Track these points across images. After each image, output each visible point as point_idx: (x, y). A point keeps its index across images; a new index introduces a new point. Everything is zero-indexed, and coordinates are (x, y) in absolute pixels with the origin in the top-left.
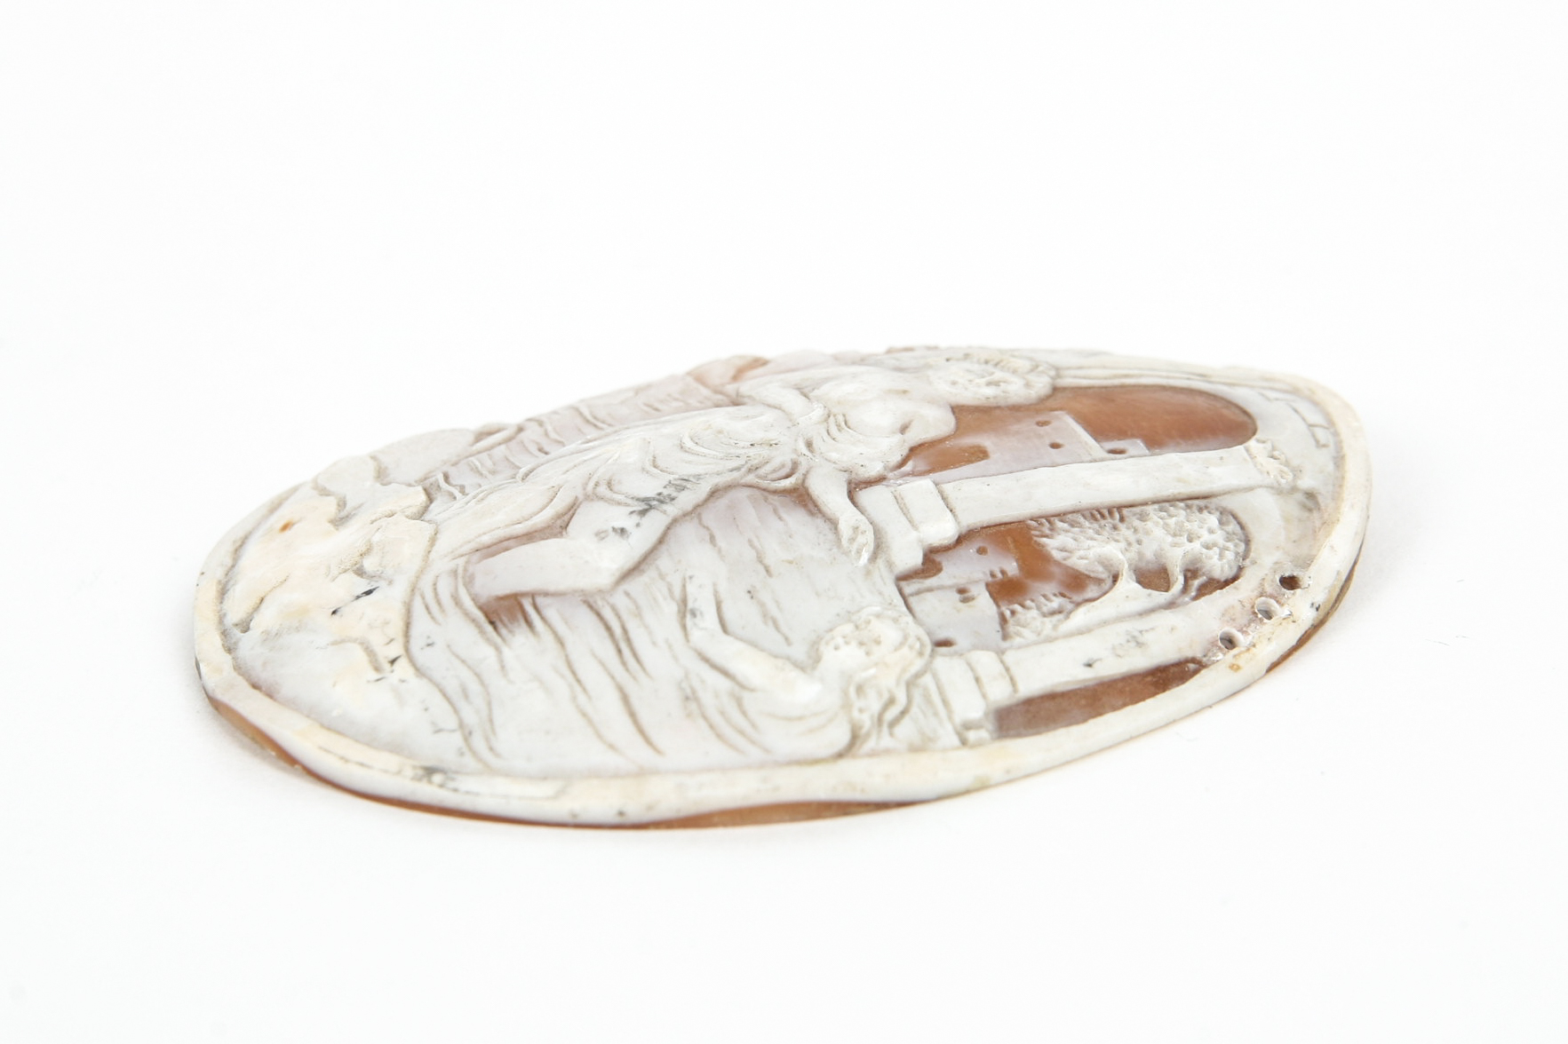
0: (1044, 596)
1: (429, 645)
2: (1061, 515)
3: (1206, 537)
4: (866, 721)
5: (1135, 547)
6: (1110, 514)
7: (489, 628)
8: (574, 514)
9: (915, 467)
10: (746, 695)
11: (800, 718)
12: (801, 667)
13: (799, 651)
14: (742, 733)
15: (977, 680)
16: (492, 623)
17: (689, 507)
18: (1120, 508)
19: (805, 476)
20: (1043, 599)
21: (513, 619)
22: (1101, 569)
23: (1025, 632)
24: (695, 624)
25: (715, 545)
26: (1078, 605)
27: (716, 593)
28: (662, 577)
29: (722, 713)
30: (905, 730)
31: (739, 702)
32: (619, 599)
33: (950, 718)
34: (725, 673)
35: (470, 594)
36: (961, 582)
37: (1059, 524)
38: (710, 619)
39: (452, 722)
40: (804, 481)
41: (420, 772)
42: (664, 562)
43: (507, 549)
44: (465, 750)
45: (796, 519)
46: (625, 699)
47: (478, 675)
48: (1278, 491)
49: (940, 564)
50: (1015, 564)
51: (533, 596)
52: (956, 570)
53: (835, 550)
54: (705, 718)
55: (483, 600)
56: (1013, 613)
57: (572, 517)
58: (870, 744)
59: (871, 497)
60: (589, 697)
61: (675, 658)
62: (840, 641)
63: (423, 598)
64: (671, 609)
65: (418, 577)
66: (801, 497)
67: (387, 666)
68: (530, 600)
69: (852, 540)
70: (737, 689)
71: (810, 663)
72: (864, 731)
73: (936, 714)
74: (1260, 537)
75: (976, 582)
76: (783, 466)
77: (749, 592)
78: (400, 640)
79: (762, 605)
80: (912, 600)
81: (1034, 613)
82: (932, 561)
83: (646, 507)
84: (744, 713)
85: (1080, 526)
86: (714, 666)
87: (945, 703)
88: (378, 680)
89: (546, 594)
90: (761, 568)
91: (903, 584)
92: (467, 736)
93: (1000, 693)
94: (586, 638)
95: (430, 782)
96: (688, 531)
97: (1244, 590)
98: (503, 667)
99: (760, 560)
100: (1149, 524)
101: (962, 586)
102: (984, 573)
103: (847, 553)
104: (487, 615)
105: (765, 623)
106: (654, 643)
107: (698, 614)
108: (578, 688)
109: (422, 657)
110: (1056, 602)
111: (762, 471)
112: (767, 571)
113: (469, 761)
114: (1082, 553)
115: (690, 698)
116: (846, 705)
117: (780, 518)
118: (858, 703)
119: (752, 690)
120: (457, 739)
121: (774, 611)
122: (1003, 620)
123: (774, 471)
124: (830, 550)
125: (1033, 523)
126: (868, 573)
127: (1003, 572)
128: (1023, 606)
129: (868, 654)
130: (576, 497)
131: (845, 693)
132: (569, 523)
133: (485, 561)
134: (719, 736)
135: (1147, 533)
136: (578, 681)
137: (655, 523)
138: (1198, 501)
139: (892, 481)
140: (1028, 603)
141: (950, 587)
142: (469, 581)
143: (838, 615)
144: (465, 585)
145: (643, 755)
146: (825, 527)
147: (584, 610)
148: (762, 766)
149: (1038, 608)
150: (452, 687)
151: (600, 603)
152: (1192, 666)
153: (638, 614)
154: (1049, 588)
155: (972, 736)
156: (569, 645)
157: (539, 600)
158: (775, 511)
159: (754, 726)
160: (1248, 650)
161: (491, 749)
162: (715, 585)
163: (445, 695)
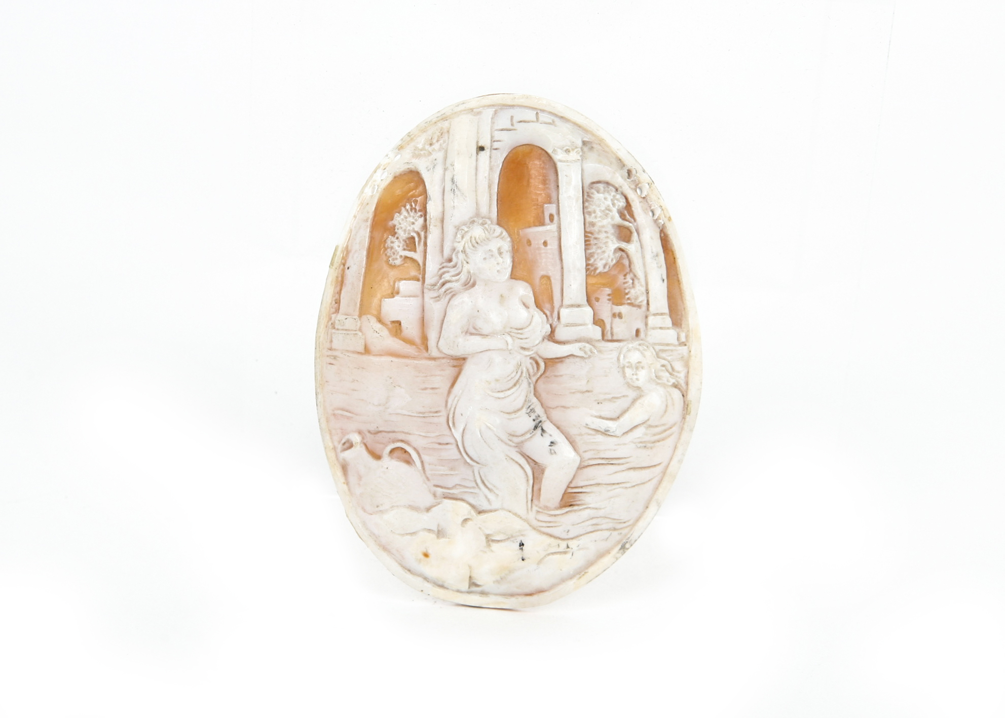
0: (624, 283)
1: (568, 532)
2: (587, 259)
3: (609, 203)
4: (672, 381)
5: (609, 235)
6: (588, 238)
7: (575, 508)
8: (528, 456)
9: (548, 310)
10: (649, 423)
11: (667, 406)
12: (640, 397)
13: (632, 394)
14: (665, 431)
15: (661, 328)
16: (571, 505)
17: (543, 410)
18: (585, 232)
19: (540, 357)
20: (626, 285)
21: (574, 498)
22: (617, 255)
23: (640, 299)
24: (613, 432)
25: (569, 408)
26: (631, 270)
27: (596, 417)
28: (580, 435)
29: (654, 435)
30: (678, 366)
31: (650, 426)
32: (587, 455)
33: (675, 346)
34: (636, 427)
35: (553, 510)
36: (610, 314)
37: (591, 262)
38: (611, 425)
39: (607, 533)
40: (543, 359)
41: (622, 551)
42: (573, 431)
43: (540, 490)
44: (620, 531)
45: (563, 369)
46: (634, 468)
47: (593, 518)
48: (583, 158)
49: (599, 319)
50: (607, 289)
51: (568, 487)
52: (606, 315)
53: (586, 361)
54: (654, 442)
55: (558, 506)
56: (628, 299)
57: (531, 459)
58: (682, 382)
59: (561, 334)
60: (628, 482)
61: (625, 444)
62: (635, 377)
63: (543, 527)
64: (600, 438)
65: (530, 526)
66: (552, 362)
67: (568, 549)
69: (585, 353)
70: (644, 425)
71: (639, 393)
72: (676, 383)
73: (672, 351)
74: (607, 177)
75: (612, 308)
76: (531, 363)
77: (598, 403)
78: (560, 542)
79: (605, 400)
80: (615, 338)
81: (633, 291)
82: (598, 322)
83: (540, 428)
84: (656, 426)
85: (593, 253)
86: (631, 430)
87: (668, 345)
88: (572, 555)
89: (571, 482)
90: (587, 394)
91: (606, 338)
92: (615, 529)
93: (668, 321)
94: (602, 474)
95: (628, 549)
96: (555, 414)
97: (632, 196)
98: (596, 509)
99: (583, 392)
100: (599, 224)
101: (612, 314)
102: (608, 303)
103: (590, 357)
104: (565, 506)
105: (615, 402)
106: (615, 450)
107: (607, 429)
108: (621, 485)
109: (571, 535)
110: (629, 279)
111: (532, 374)
112: (588, 391)
113: (624, 532)
114: (610, 260)
116: (664, 385)
117: (561, 376)
118: (665, 380)
119: (648, 420)
120: (615, 533)
121: (610, 396)
122: (631, 304)
123: (533, 369)
125: (588, 272)
126: (600, 351)
127: (609, 295)
128: (627, 294)
129: (642, 368)
130: (516, 451)
131: (658, 384)
132: (533, 460)
133: (541, 499)
134: (663, 439)
135: (603, 227)
136: (618, 484)
137: (547, 426)
138: (586, 197)
139: (554, 323)
140: (627, 291)
141: (612, 320)
142: (547, 508)
143: (619, 372)
144: (549, 510)
145: (658, 470)
146: (571, 359)
147: (585, 470)
148: (682, 429)
149: (630, 288)
150: (590, 529)
151: (586, 464)
152: (662, 235)
154: (621, 278)
155: (683, 339)
156: (600, 482)
157: (572, 485)
158: (556, 376)
159: (663, 425)
160: (663, 210)
161: (625, 522)
162: (592, 416)
163: (591, 532)
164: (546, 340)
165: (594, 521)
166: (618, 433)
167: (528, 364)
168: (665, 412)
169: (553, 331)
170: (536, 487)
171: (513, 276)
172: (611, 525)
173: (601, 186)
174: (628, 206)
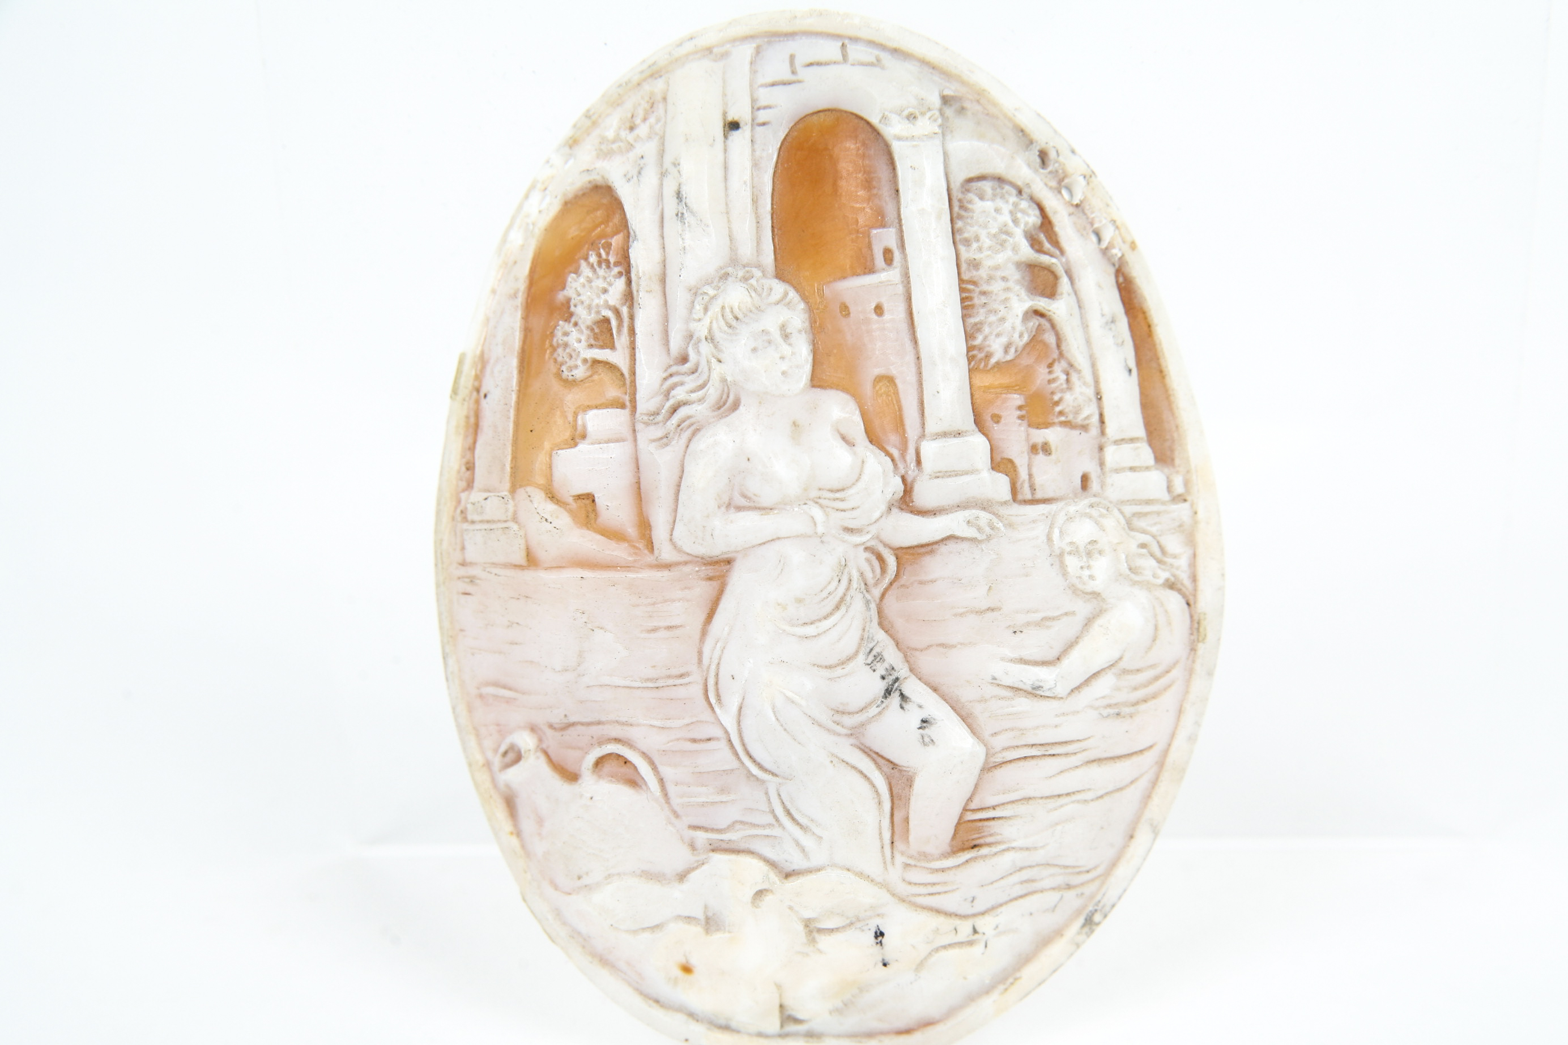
0: (1050, 382)
1: (972, 901)
2: (969, 336)
3: (1006, 218)
4: (1164, 575)
5: (1011, 284)
6: (968, 294)
7: (984, 851)
8: (877, 753)
9: (895, 447)
10: (1122, 665)
11: (1156, 628)
12: (1098, 613)
13: (1083, 608)
14: (1157, 678)
15: (1132, 469)
16: (974, 847)
17: (901, 655)
18: (961, 280)
19: (886, 545)
20: (1053, 385)
21: (979, 830)
22: (1031, 324)
23: (1085, 413)
24: (1050, 689)
25: (953, 646)
26: (1061, 355)
27: (1011, 660)
28: (983, 700)
29: (1135, 689)
30: (1174, 544)
31: (1125, 672)
32: (999, 742)
33: (1163, 503)
34: (1095, 675)
35: (937, 859)
36: (1025, 448)
37: (978, 341)
38: (1045, 676)
40: (891, 548)
41: (1086, 929)
42: (966, 695)
43: (907, 820)
44: (1079, 891)
45: (935, 567)
46: (1099, 761)
47: (1021, 869)
48: (945, 129)
49: (1003, 459)
50: (1016, 396)
51: (965, 810)
52: (1016, 448)
53: (983, 546)
54: (1136, 704)
55: (948, 849)
56: (1061, 413)
57: (882, 757)
58: (1184, 577)
59: (925, 494)
60: (1089, 789)
61: (1076, 713)
62: (1086, 573)
64: (1023, 704)
65: (893, 895)
67: (976, 936)
68: (969, 813)
69: (979, 529)
70: (1114, 670)
71: (1098, 605)
72: (1172, 579)
73: (1158, 513)
74: (999, 167)
75: (1028, 435)
76: (868, 560)
77: (1015, 632)
78: (957, 922)
79: (1028, 624)
80: (1039, 495)
81: (1068, 397)
82: (1001, 464)
83: (897, 693)
84: (1138, 671)
85: (981, 323)
86: (1087, 682)
87: (1148, 502)
88: (986, 946)
89: (970, 799)
90: (990, 615)
91: (1020, 497)
92: (1069, 887)
93: (1145, 454)
95: (1098, 924)
96: (927, 662)
97: (1053, 203)
98: (1027, 849)
99: (980, 612)
100: (988, 263)
101: (1030, 447)
102: (1020, 425)
103: (989, 538)
104: (963, 849)
105: (1048, 627)
107: (1037, 684)
108: (1074, 798)
110: (1058, 372)
111: (871, 581)
113: (1088, 890)
114: (1016, 335)
115: (1117, 712)
116: (1148, 586)
117: (933, 581)
118: (1147, 575)
119: (1121, 659)
120: (1070, 895)
121: (1038, 616)
122: (1067, 424)
123: (873, 571)
124: (983, 550)
125: (973, 363)
126: (1010, 525)
127: (1020, 408)
128: (1057, 403)
129: (1100, 552)
130: (852, 745)
131: (1135, 583)
132: (888, 761)
133: (911, 838)
134: (1154, 696)
135: (997, 268)
136: (1068, 794)
137: (912, 687)
138: (957, 209)
139: (910, 472)
140: (1056, 398)
141: (1030, 458)
142: (925, 856)
144: (929, 861)
145: (1149, 759)
146: (952, 546)
147: (999, 773)
148: (1191, 672)
149: (1062, 391)
151: (999, 759)
152: (1121, 280)
153: (1023, 731)
154: (1042, 372)
155: (1179, 488)
156: (1032, 795)
157: (973, 806)
158: (921, 583)
159: (1152, 666)
160: (1117, 228)
161: (1088, 872)
162: (1003, 659)
163: (1021, 897)
164: (895, 510)
165: (1025, 875)
166: (1061, 690)
167: (861, 560)
168: (1154, 639)
169: (908, 490)
170: (898, 816)
171: (817, 381)
172: (1060, 880)
173: (987, 186)
174: (1046, 224)
